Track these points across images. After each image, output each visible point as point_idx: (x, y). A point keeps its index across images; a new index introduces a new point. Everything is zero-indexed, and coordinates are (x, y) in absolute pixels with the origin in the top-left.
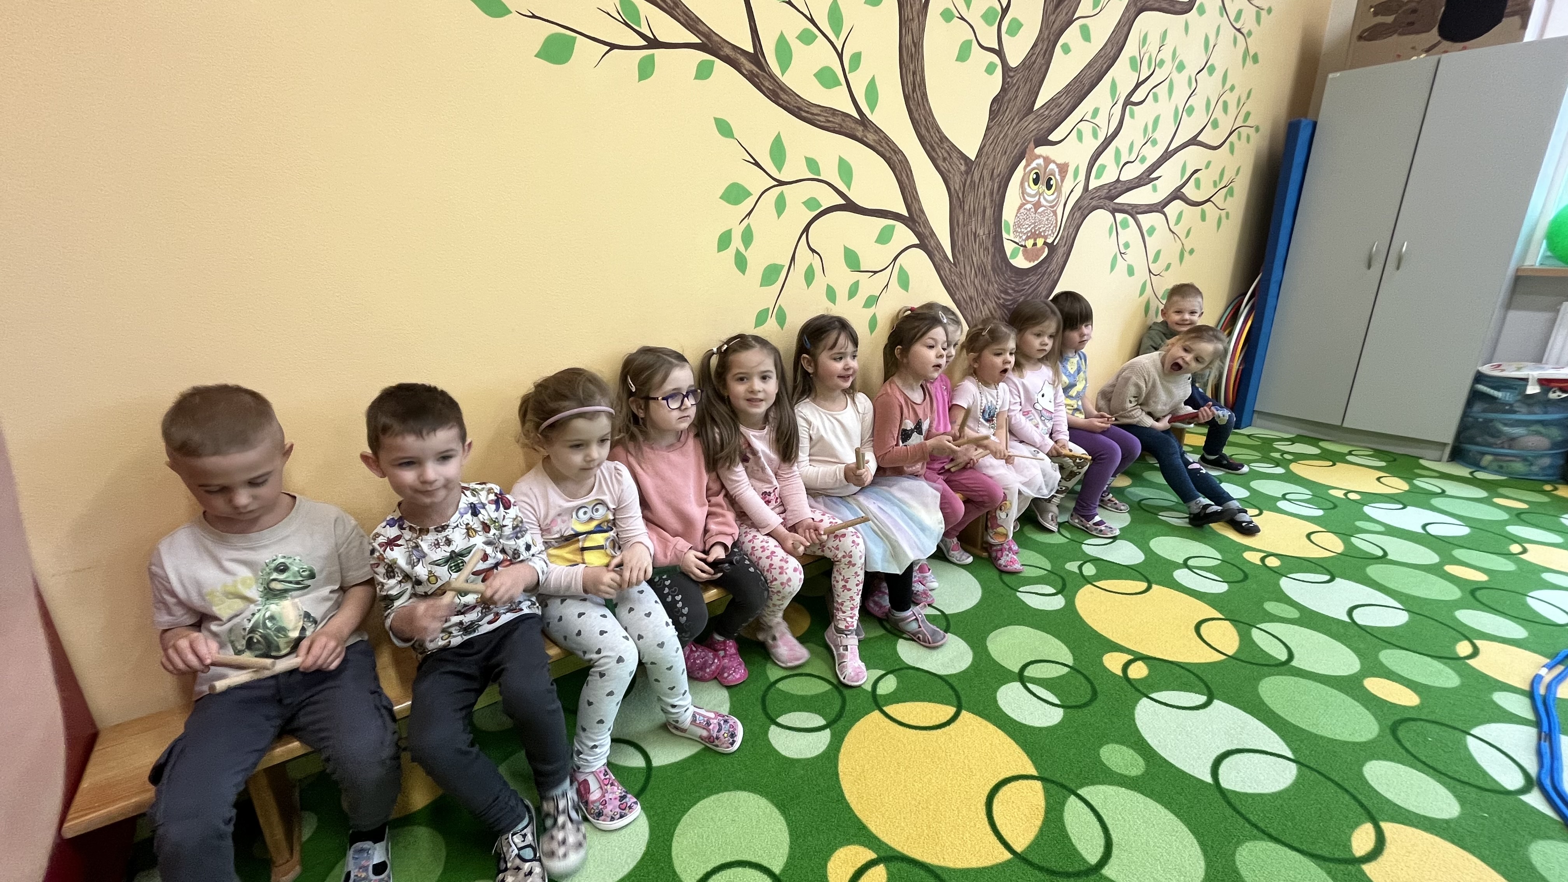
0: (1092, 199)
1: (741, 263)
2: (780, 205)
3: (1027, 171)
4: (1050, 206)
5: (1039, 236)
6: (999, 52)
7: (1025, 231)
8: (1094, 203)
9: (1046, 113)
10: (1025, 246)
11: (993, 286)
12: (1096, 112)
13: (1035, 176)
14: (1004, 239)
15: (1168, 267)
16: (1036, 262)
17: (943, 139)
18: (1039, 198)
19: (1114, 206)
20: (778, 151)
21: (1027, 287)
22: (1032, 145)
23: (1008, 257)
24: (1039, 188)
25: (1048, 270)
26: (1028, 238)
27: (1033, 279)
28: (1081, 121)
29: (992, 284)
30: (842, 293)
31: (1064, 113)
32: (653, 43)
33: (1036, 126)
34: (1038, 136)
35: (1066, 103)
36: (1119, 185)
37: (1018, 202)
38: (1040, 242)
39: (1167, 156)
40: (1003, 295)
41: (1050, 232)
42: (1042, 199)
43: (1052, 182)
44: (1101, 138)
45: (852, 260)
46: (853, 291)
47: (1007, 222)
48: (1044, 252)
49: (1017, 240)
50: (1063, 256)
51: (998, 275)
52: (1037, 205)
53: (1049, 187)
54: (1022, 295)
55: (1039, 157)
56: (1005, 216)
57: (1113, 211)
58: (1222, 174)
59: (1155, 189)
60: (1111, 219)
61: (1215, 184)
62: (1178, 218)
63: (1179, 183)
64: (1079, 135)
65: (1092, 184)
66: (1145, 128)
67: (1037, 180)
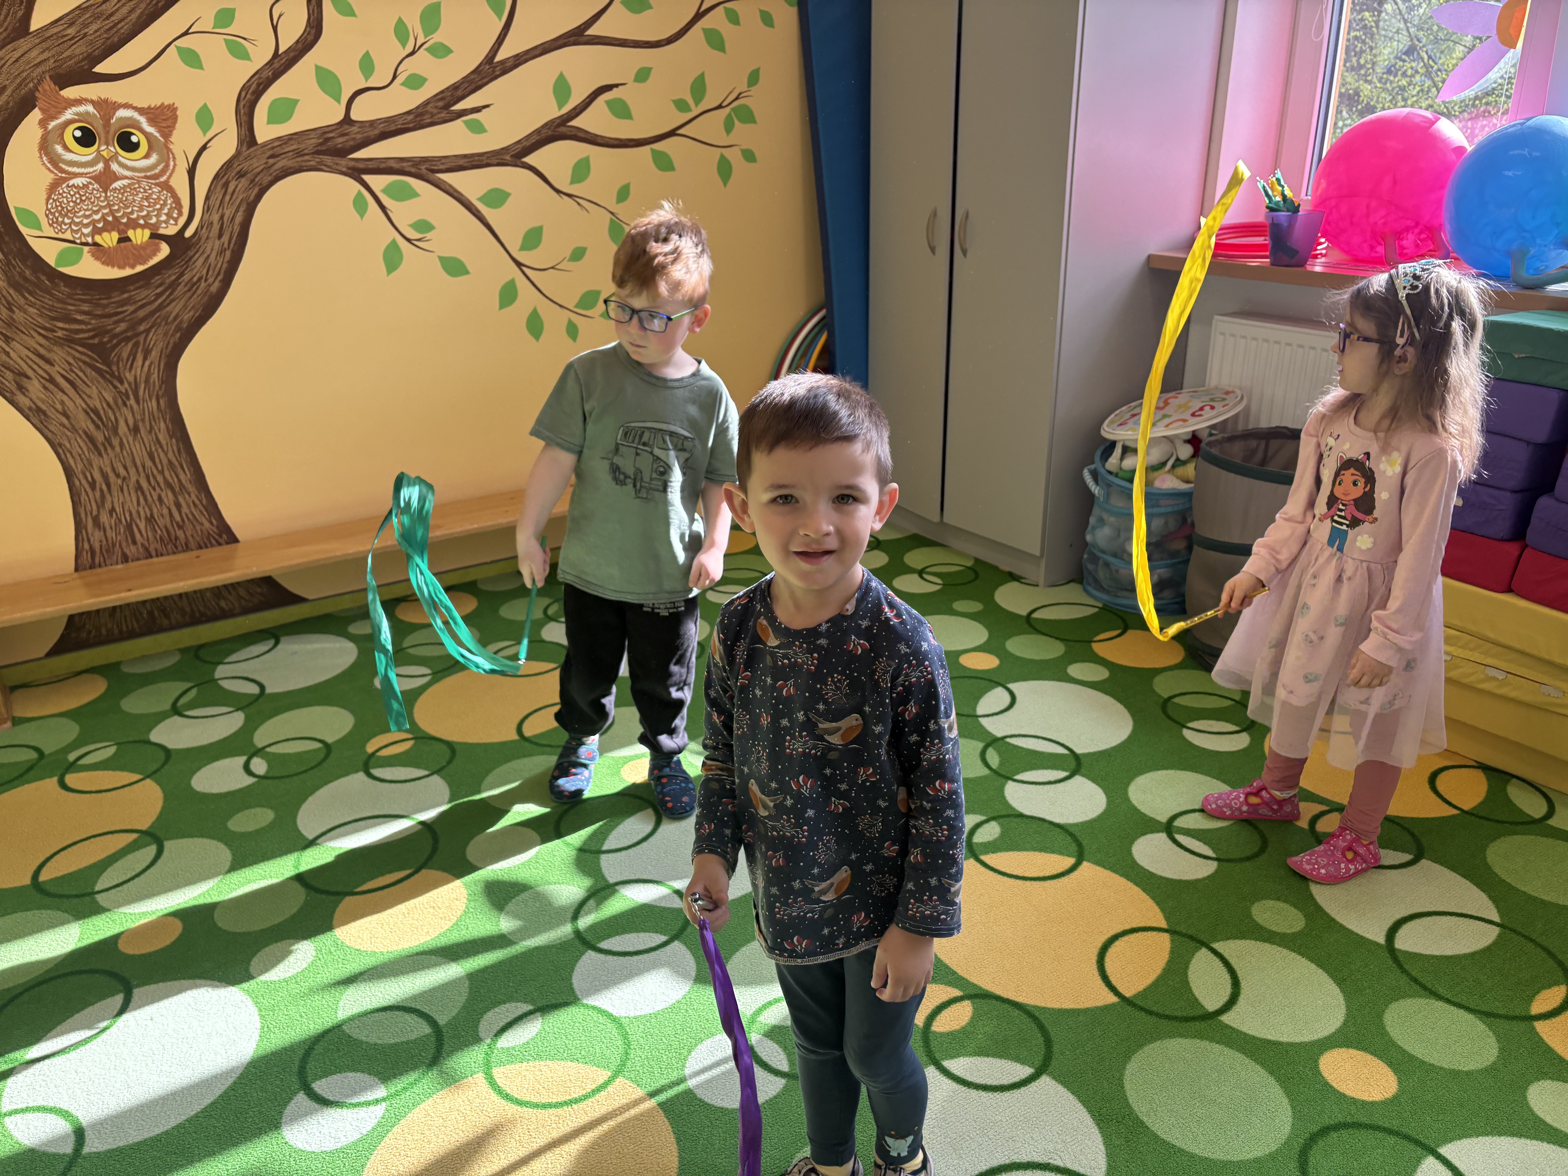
0: (272, 156)
3: (50, 127)
4: (146, 177)
5: (133, 224)
7: (85, 221)
8: (282, 163)
9: (71, 31)
10: (95, 244)
11: (25, 312)
12: (224, 16)
13: (78, 134)
14: (28, 239)
15: (578, 254)
16: (139, 268)
18: (107, 167)
19: (352, 164)
21: (131, 308)
22: (48, 85)
23: (52, 264)
24: (98, 151)
25: (186, 277)
26: (97, 231)
27: (143, 294)
28: (186, 33)
29: (20, 308)
31: (124, 27)
33: (46, 55)
34: (60, 71)
36: (355, 129)
37: (49, 178)
38: (139, 236)
39: (491, 70)
40: (60, 325)
41: (164, 218)
42: (115, 167)
43: (134, 139)
44: (262, 57)
47: (25, 213)
48: (158, 250)
49: (68, 236)
50: (222, 252)
51: (30, 293)
52: (105, 179)
53: (128, 145)
54: (117, 322)
55: (79, 102)
56: (16, 199)
57: (357, 172)
58: (699, 88)
59: (478, 128)
60: (352, 186)
61: (681, 105)
62: (581, 170)
63: (554, 112)
64: (191, 59)
65: (264, 132)
66: (401, 31)
67: (87, 139)
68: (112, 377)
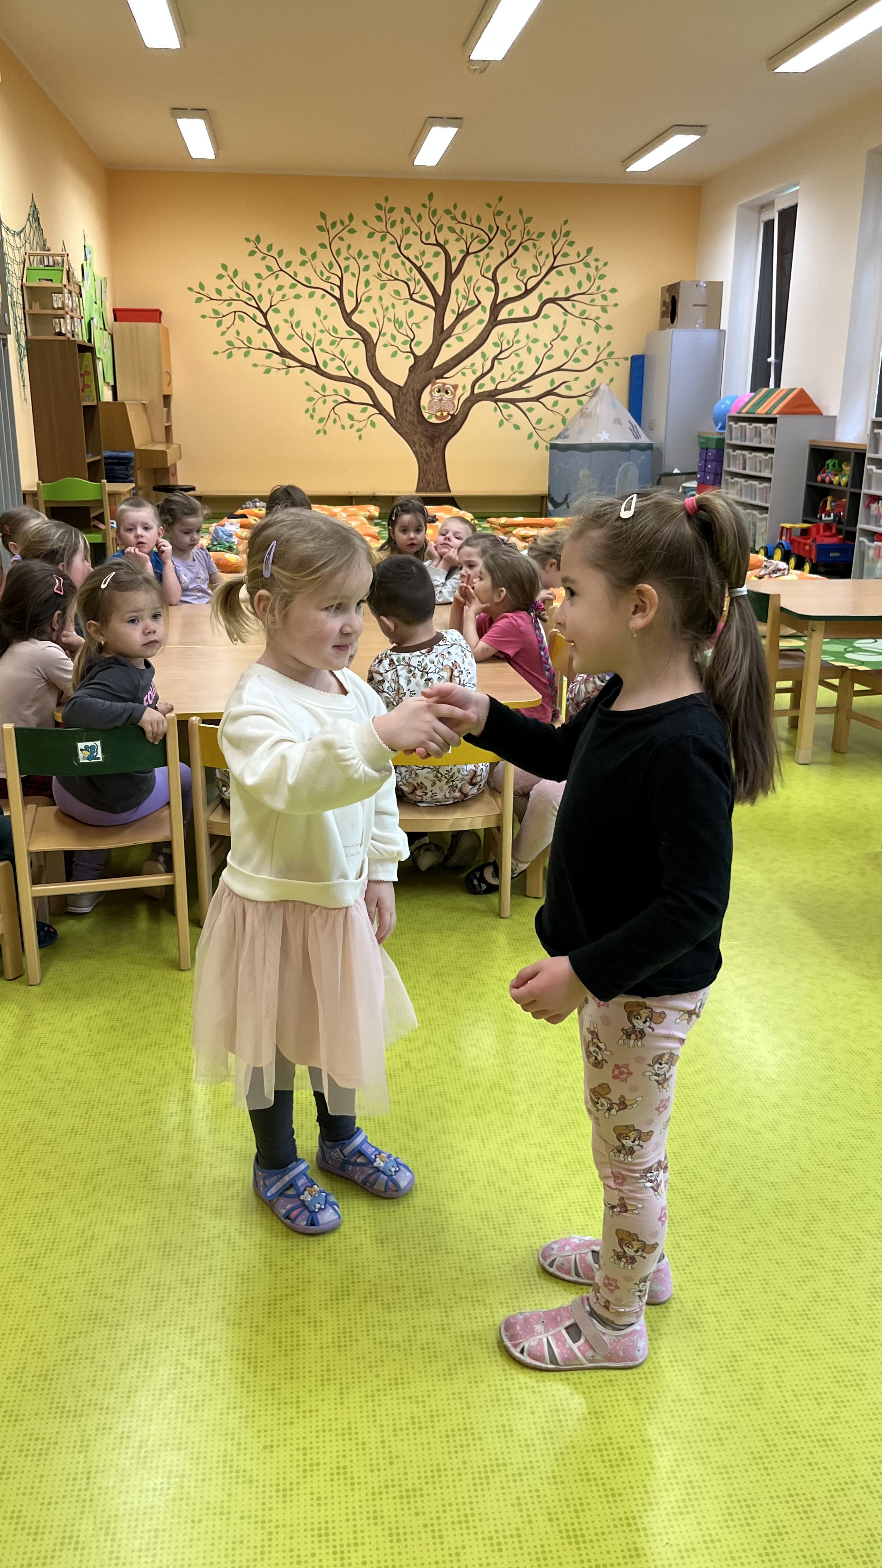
0: (477, 397)
1: (312, 417)
2: (324, 402)
3: (432, 388)
4: (449, 400)
5: (445, 411)
6: (412, 352)
7: (435, 410)
8: (479, 399)
9: (441, 368)
10: (436, 415)
11: (420, 428)
12: (473, 365)
14: (423, 413)
16: (444, 421)
17: (387, 380)
18: (442, 398)
19: (494, 399)
20: (324, 388)
21: (440, 431)
22: (434, 379)
23: (427, 419)
24: (441, 394)
25: (453, 424)
26: (437, 412)
27: (443, 427)
28: (464, 369)
30: (347, 427)
31: (451, 367)
32: (289, 367)
33: (435, 373)
34: (437, 377)
35: (452, 364)
36: (497, 391)
37: (429, 399)
38: (445, 414)
39: (533, 377)
40: (425, 432)
41: (451, 410)
43: (449, 392)
44: (479, 374)
45: (351, 417)
46: (352, 426)
47: (424, 406)
48: (448, 418)
49: (431, 413)
50: (462, 419)
51: (421, 425)
53: (447, 393)
54: (437, 433)
55: (439, 383)
56: (422, 403)
57: (496, 401)
58: (593, 383)
59: (528, 392)
60: (494, 405)
61: (587, 387)
62: (555, 404)
63: (549, 388)
64: (464, 374)
65: (476, 391)
66: (512, 368)
67: (439, 391)
68: (432, 446)
